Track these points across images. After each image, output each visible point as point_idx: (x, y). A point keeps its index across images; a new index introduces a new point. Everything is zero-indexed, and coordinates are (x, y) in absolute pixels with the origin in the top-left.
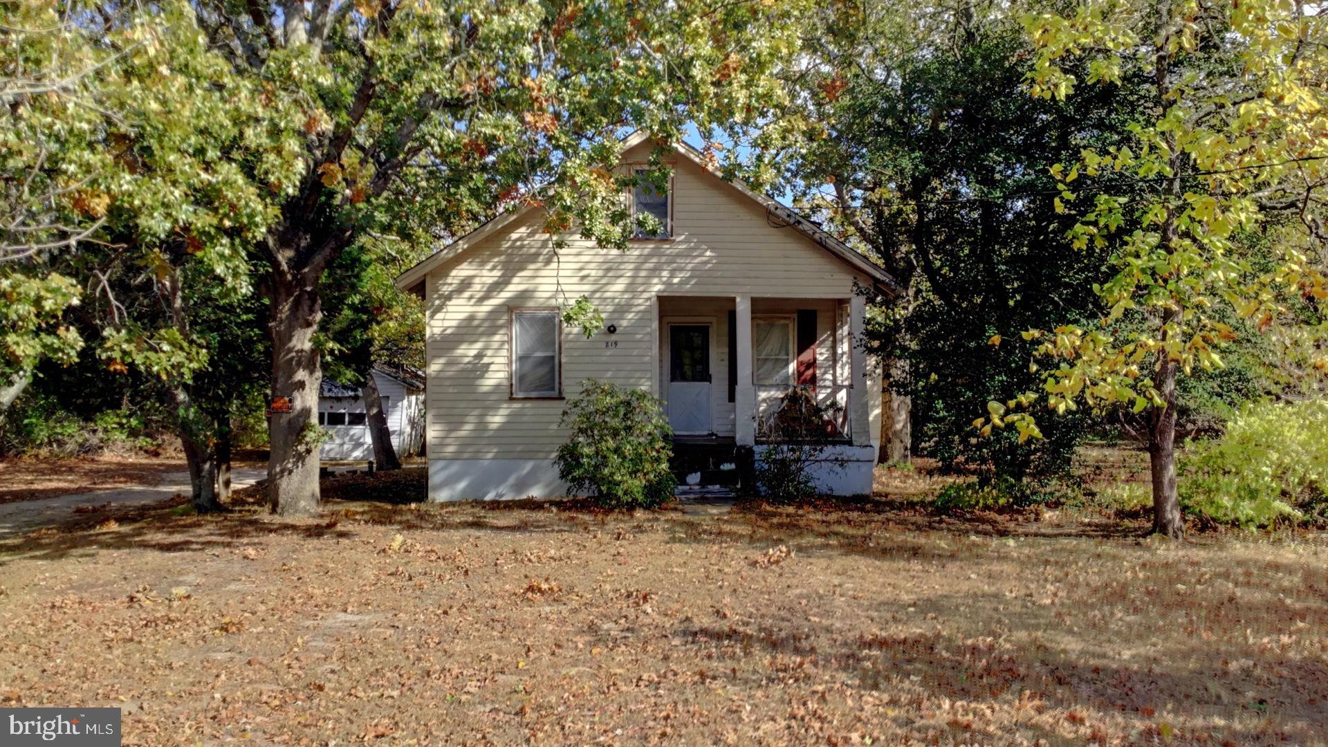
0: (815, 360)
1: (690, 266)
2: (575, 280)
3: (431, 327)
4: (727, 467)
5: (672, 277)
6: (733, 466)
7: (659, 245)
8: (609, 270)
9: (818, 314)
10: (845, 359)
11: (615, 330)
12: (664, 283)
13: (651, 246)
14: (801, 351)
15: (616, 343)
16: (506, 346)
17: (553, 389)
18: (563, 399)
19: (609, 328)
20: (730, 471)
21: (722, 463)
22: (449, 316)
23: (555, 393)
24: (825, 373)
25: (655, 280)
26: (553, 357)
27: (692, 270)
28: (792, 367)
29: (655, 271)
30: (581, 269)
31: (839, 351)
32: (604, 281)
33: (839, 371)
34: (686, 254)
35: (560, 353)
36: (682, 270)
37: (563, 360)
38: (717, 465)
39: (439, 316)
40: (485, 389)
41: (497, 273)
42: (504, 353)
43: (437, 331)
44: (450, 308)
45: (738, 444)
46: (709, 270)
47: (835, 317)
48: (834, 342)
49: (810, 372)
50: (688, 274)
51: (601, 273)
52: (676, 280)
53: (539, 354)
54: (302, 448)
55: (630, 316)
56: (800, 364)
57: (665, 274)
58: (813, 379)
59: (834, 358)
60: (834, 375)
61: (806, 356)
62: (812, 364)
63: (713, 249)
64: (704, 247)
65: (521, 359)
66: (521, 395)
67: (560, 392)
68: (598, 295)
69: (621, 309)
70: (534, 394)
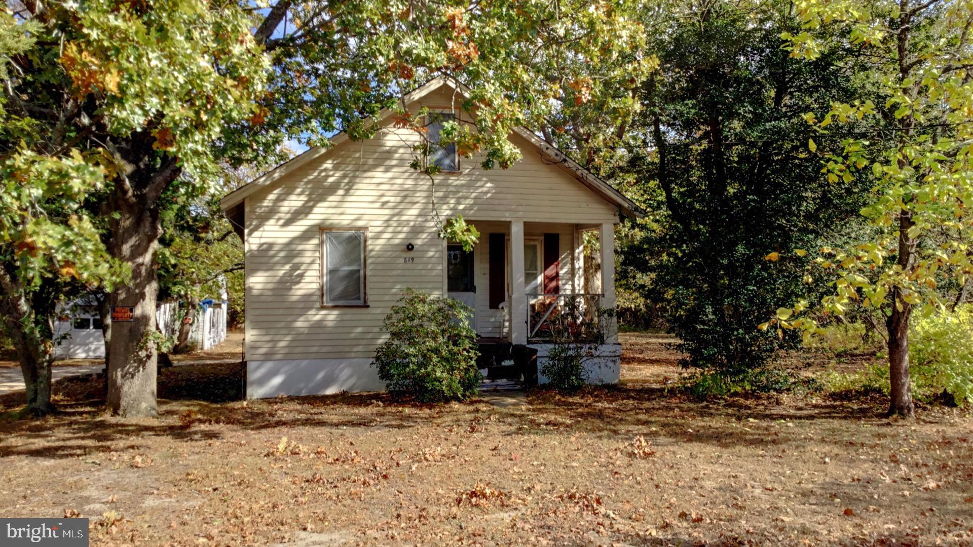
0: (557, 274)
1: (474, 195)
2: (378, 205)
3: (250, 244)
4: (507, 363)
5: (459, 203)
6: (511, 363)
7: (448, 176)
8: (405, 197)
9: (561, 237)
10: (581, 272)
11: (413, 247)
12: (451, 209)
13: (441, 177)
14: (546, 267)
15: (413, 259)
16: (318, 261)
17: (359, 299)
18: (368, 306)
19: (408, 246)
20: (510, 367)
21: (503, 360)
22: (265, 234)
23: (361, 302)
24: (566, 284)
25: (445, 207)
26: (359, 271)
27: (475, 198)
28: (540, 279)
29: (444, 199)
30: (382, 196)
31: (577, 266)
32: (401, 206)
33: (576, 282)
34: (468, 186)
35: (365, 267)
36: (466, 198)
37: (368, 273)
38: (499, 362)
39: (256, 234)
40: (294, 298)
41: (304, 198)
42: (316, 266)
43: (254, 247)
44: (266, 228)
45: (514, 343)
46: (490, 198)
47: (573, 239)
48: (573, 259)
49: (553, 284)
50: (472, 202)
51: (398, 199)
52: (461, 207)
53: (347, 268)
54: (143, 354)
55: (424, 236)
56: (546, 277)
57: (453, 201)
58: (557, 290)
59: (573, 272)
60: (573, 285)
61: (551, 271)
62: (556, 277)
63: (491, 181)
64: (484, 179)
65: (332, 272)
66: (330, 304)
67: (365, 301)
68: (396, 218)
69: (416, 231)
70: (340, 303)
